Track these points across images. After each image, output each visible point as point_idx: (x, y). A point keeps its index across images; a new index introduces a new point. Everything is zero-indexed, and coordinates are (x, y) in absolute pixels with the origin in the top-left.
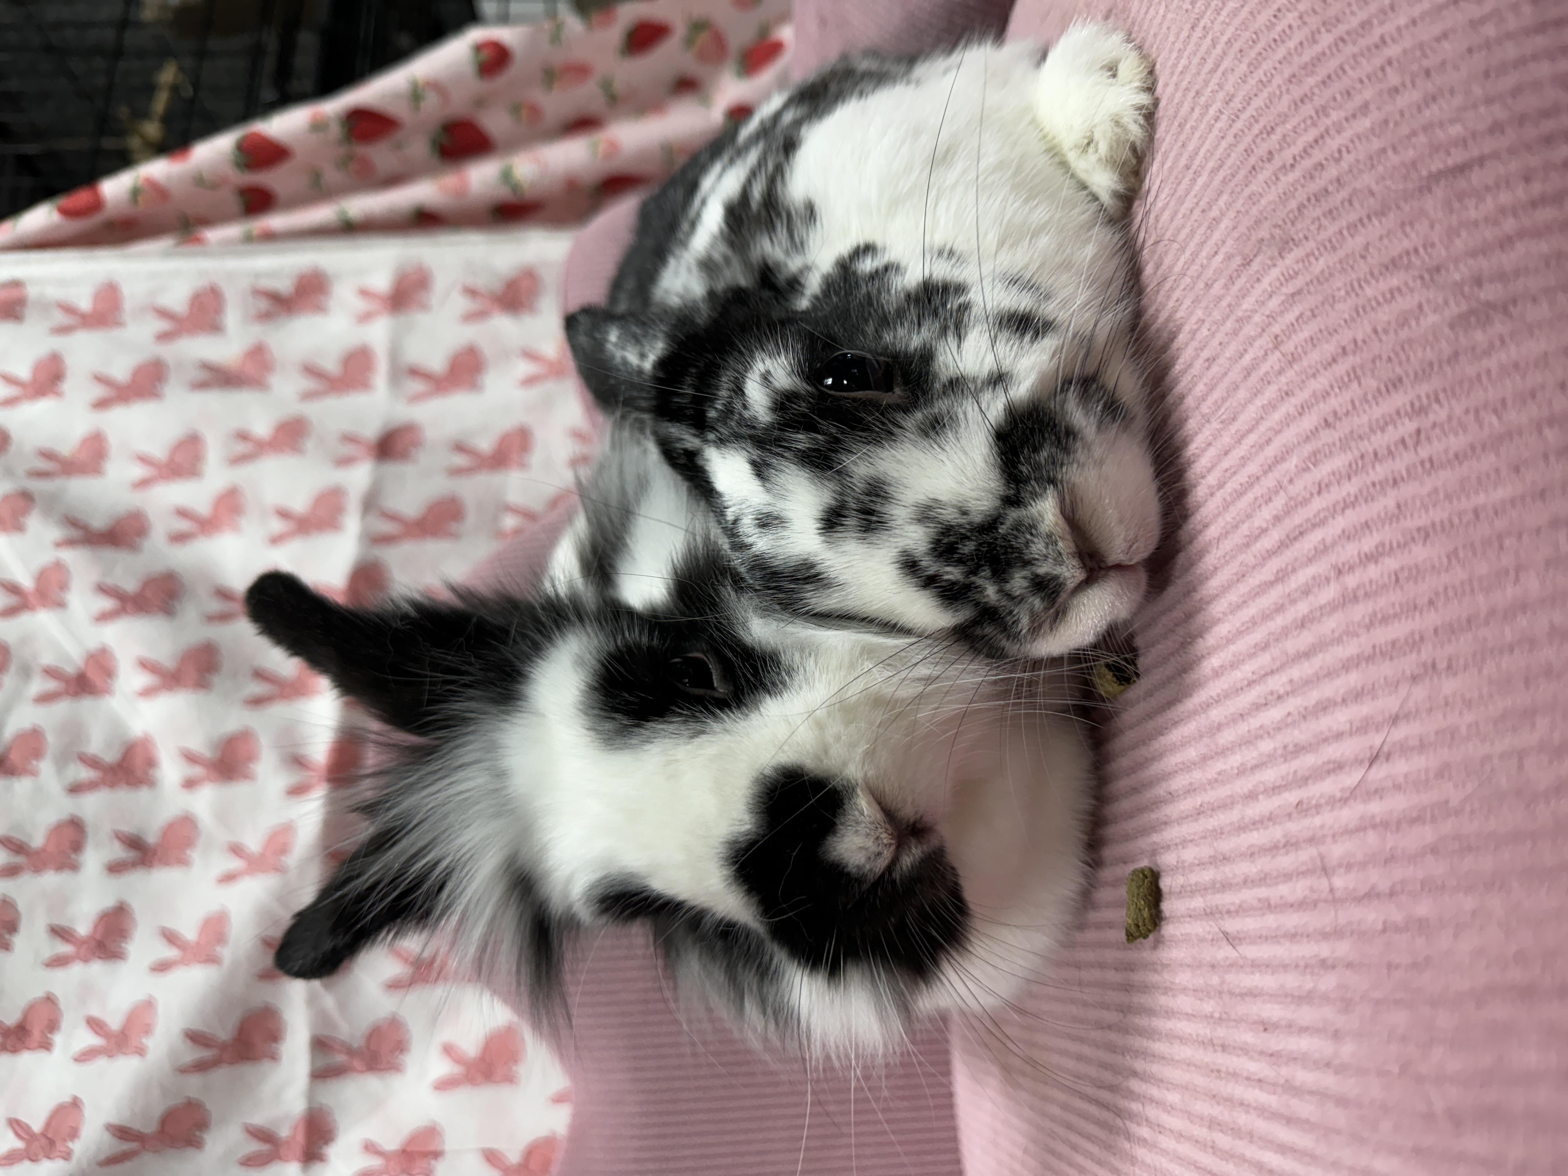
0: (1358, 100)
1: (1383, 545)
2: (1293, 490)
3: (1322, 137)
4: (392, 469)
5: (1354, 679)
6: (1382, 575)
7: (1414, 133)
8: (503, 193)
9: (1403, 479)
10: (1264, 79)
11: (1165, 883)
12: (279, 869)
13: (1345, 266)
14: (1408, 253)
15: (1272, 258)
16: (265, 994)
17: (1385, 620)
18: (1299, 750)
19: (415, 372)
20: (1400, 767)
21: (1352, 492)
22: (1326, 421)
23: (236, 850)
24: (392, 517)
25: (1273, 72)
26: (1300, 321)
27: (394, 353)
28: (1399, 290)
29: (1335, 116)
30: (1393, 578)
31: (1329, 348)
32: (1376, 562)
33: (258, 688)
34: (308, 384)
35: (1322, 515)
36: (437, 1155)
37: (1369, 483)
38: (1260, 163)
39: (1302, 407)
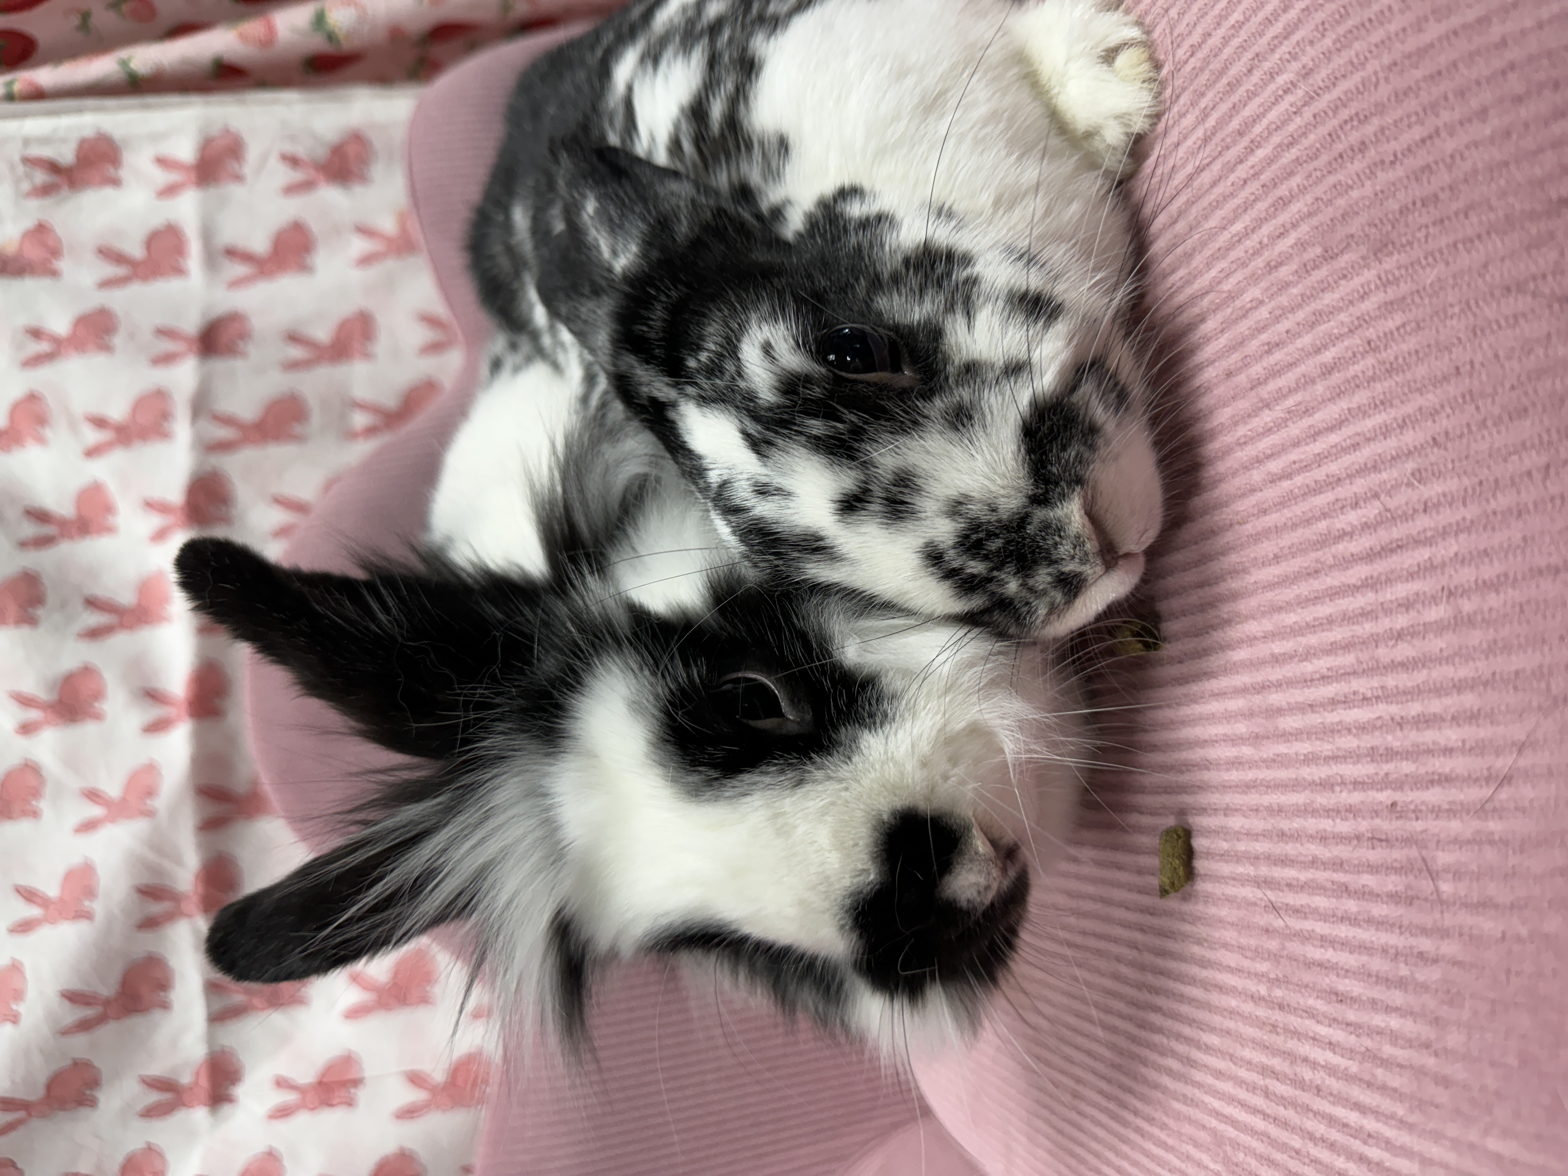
0: (1474, 103)
1: (1506, 575)
2: (1392, 503)
3: (1430, 137)
4: (219, 365)
6: (1505, 604)
8: (317, 44)
9: (1529, 512)
10: (1355, 61)
11: (1197, 844)
12: (150, 814)
13: (1459, 281)
14: (1534, 278)
15: (1363, 258)
16: (146, 943)
17: (1507, 648)
19: (232, 253)
20: (1526, 792)
21: (1469, 517)
22: (1434, 439)
23: (93, 795)
24: (227, 421)
25: (1368, 55)
26: (1402, 331)
27: (207, 233)
29: (1446, 116)
30: (1517, 609)
31: (1441, 365)
32: (1497, 592)
33: (94, 619)
34: (107, 269)
35: (1429, 534)
36: (357, 1082)
38: (1350, 153)
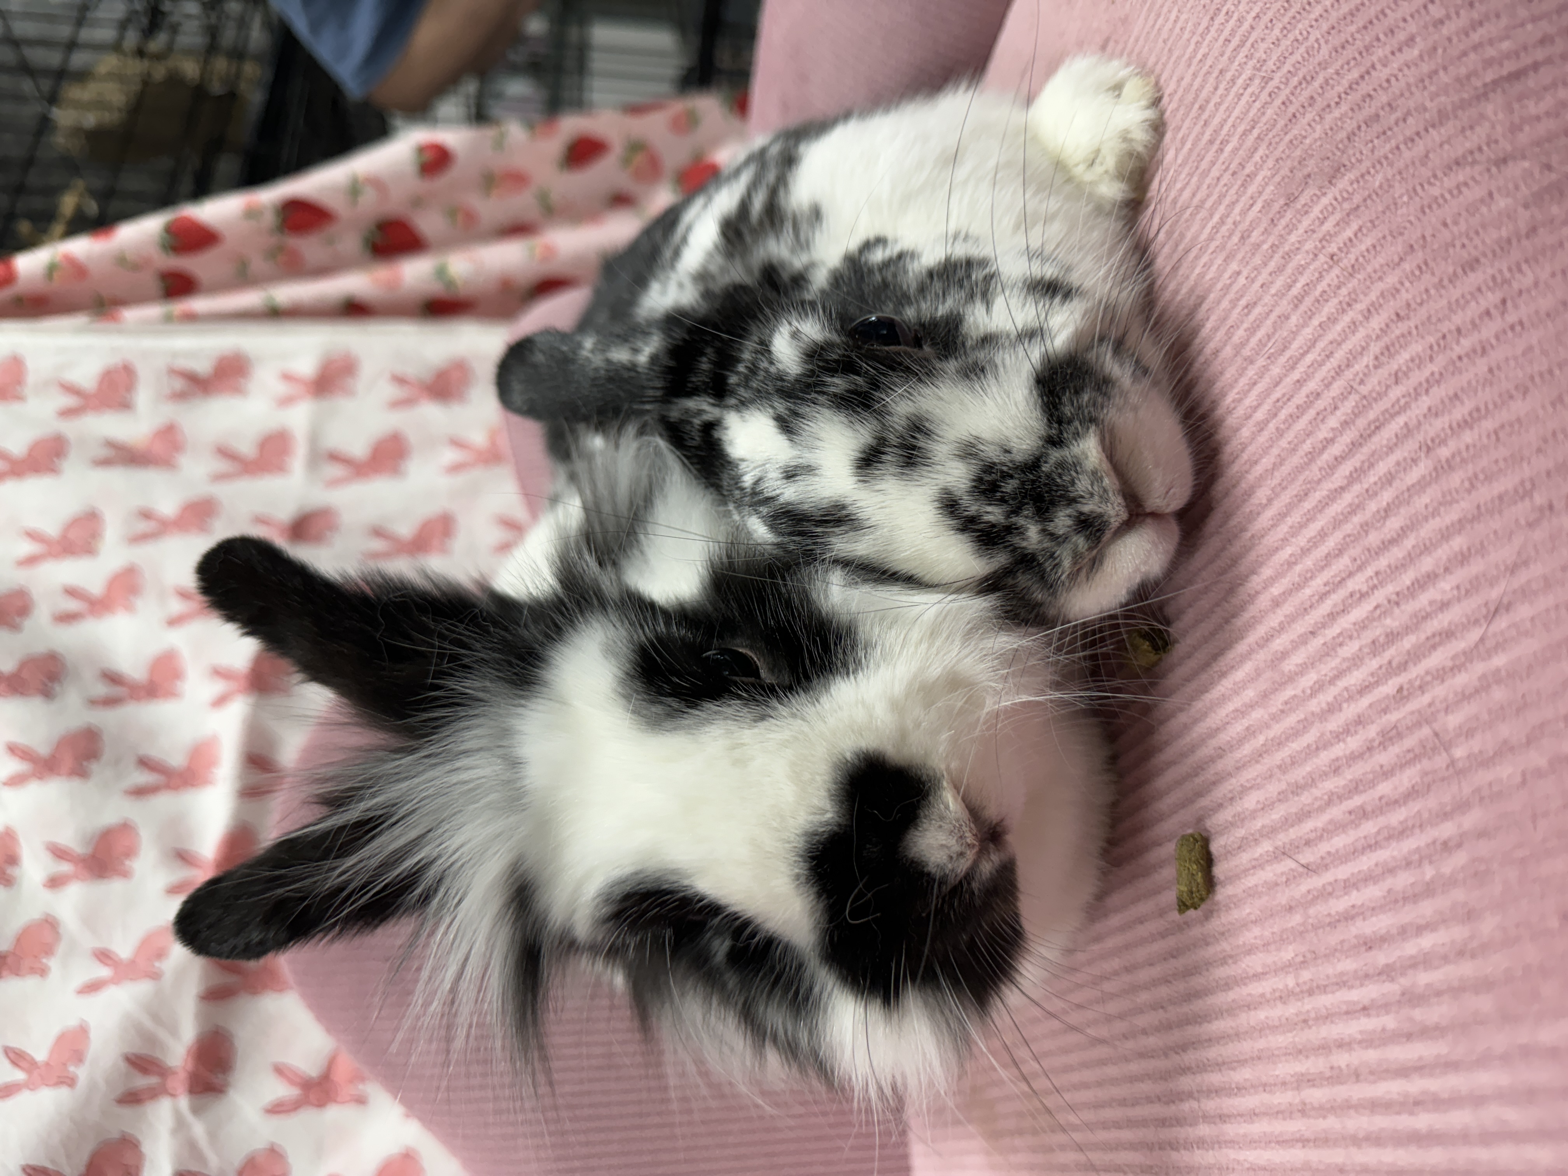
0: (1401, 36)
1: (1478, 410)
2: (1364, 390)
3: (1368, 73)
5: (1458, 543)
6: (1480, 436)
7: (1464, 54)
8: (435, 289)
9: (1492, 347)
10: (1300, 38)
11: (1215, 847)
12: (153, 976)
13: (1405, 176)
14: (1471, 153)
15: (1320, 188)
16: (123, 1121)
17: (1489, 478)
18: (1392, 637)
19: (335, 457)
20: (1524, 611)
21: (1436, 369)
22: (1398, 315)
23: (104, 956)
25: (1309, 29)
26: (1359, 235)
27: (314, 439)
28: (1466, 184)
29: (1380, 53)
30: (1493, 437)
31: (1394, 249)
32: (1471, 428)
33: (142, 778)
34: (222, 465)
35: (1402, 402)
37: (1455, 357)
38: (1301, 110)
39: (1369, 311)
